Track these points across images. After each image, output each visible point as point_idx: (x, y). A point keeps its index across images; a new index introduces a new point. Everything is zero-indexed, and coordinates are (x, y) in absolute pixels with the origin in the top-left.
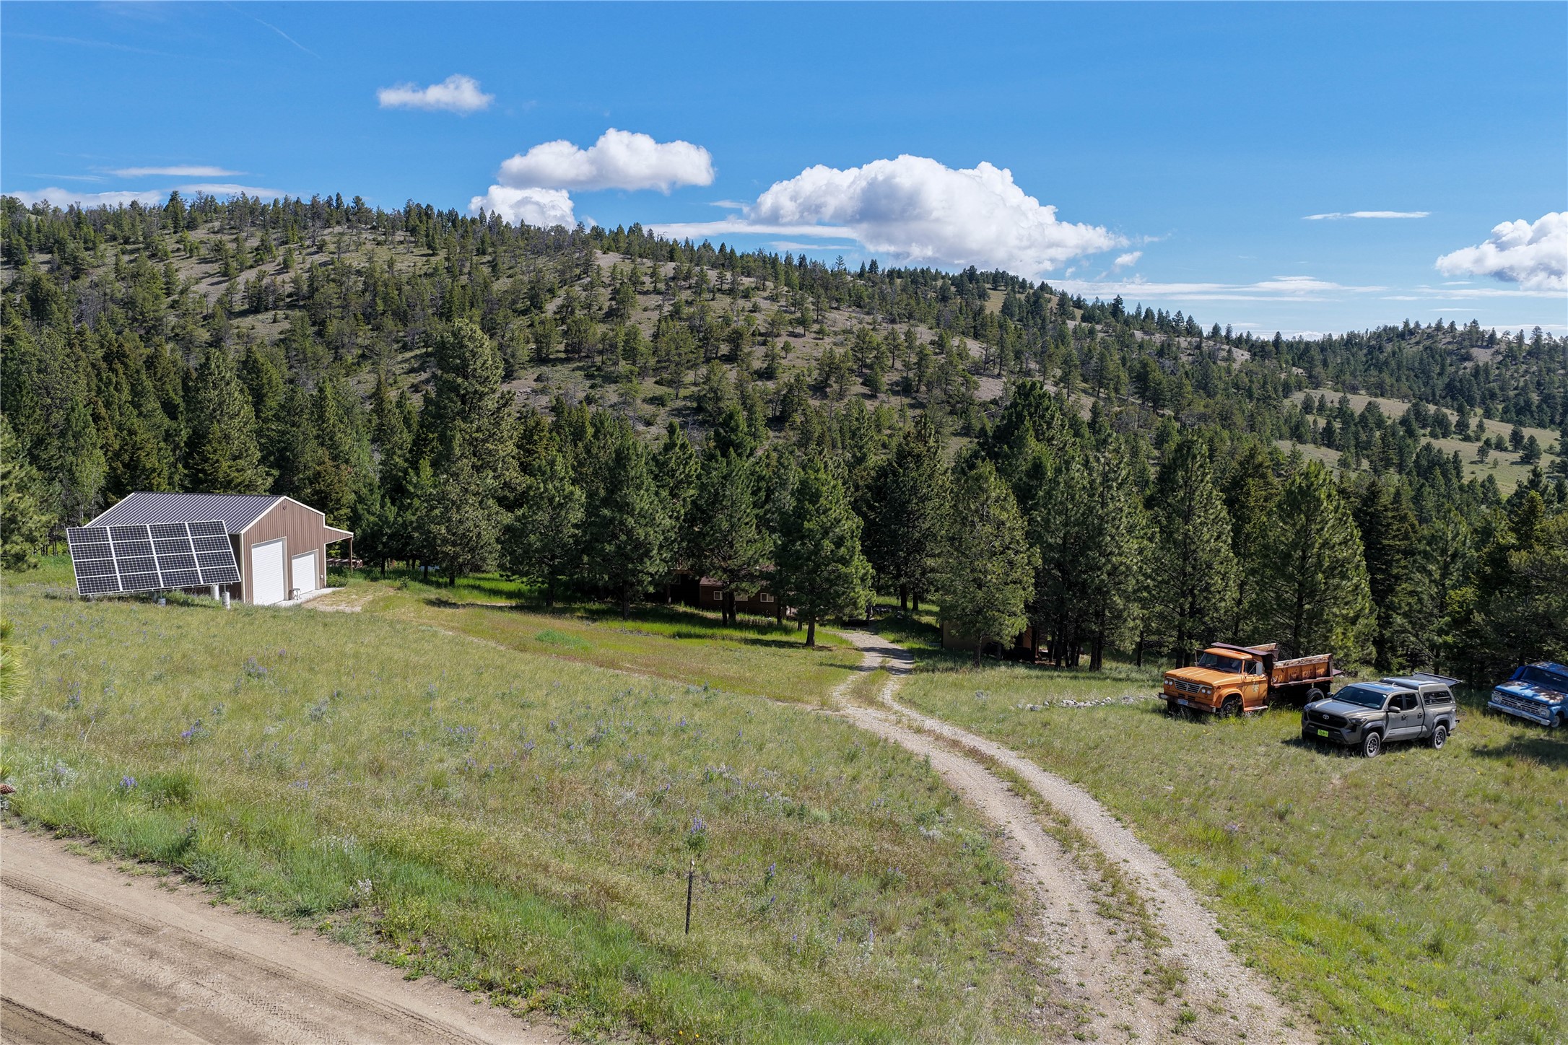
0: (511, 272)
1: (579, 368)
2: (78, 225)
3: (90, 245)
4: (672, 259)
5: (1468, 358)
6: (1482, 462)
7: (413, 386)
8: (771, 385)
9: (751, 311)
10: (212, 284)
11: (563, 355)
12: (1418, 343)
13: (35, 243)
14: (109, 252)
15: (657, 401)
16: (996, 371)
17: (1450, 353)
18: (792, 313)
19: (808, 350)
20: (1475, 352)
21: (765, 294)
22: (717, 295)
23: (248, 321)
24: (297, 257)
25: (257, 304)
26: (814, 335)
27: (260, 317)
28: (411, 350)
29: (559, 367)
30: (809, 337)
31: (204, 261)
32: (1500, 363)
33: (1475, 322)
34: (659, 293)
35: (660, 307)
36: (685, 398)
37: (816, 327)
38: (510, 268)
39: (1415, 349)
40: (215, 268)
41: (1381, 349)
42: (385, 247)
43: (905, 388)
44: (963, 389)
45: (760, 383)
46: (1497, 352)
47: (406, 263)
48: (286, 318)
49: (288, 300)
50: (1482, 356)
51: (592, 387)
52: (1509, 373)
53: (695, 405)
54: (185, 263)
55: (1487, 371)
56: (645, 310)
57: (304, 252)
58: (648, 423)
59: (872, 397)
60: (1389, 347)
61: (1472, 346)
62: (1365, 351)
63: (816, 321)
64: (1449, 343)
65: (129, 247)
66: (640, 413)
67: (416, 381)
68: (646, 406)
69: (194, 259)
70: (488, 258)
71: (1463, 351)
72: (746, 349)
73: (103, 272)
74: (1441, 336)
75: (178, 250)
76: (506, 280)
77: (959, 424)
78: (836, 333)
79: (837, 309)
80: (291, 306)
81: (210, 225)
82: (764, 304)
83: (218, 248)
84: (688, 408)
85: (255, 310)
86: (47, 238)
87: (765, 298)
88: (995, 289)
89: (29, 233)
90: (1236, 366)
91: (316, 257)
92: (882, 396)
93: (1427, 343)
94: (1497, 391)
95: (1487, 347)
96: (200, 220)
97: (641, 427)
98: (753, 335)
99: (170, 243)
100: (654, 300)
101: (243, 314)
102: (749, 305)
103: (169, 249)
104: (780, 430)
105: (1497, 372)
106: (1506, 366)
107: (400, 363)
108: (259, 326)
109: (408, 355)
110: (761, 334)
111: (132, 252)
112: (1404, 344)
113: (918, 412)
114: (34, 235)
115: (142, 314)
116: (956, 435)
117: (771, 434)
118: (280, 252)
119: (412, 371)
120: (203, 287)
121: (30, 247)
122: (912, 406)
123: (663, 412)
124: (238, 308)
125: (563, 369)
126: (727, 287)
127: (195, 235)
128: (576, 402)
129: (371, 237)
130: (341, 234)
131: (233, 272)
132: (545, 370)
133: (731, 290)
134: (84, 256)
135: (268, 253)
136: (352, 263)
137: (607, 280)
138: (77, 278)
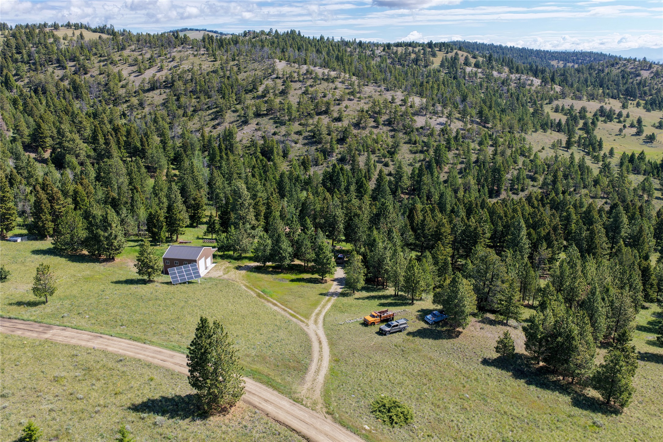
0: (245, 70)
1: (271, 119)
2: (82, 48)
3: (88, 58)
4: (305, 64)
5: (639, 75)
6: (620, 135)
7: (213, 126)
8: (339, 124)
9: (334, 89)
10: (135, 76)
11: (265, 112)
12: (619, 68)
13: (68, 57)
14: (95, 60)
15: (299, 133)
16: (424, 113)
17: (631, 73)
18: (350, 89)
19: (354, 106)
20: (642, 72)
21: (340, 80)
22: (322, 82)
23: (151, 94)
24: (165, 64)
25: (154, 86)
26: (357, 99)
27: (154, 92)
28: (211, 109)
29: (264, 118)
30: (355, 101)
31: (131, 65)
32: (652, 77)
33: (645, 58)
34: (300, 82)
35: (300, 88)
36: (309, 131)
37: (358, 95)
38: (245, 68)
39: (617, 71)
40: (135, 68)
41: (603, 71)
42: (197, 57)
43: (389, 123)
44: (410, 123)
45: (336, 123)
46: (652, 72)
47: (206, 66)
48: (165, 93)
49: (164, 84)
50: (645, 74)
51: (276, 127)
52: (655, 82)
53: (312, 134)
54: (124, 66)
55: (645, 81)
56: (295, 90)
57: (167, 61)
58: (296, 143)
59: (377, 127)
60: (606, 70)
61: (641, 70)
62: (596, 72)
63: (359, 92)
64: (632, 68)
65: (102, 59)
66: (294, 139)
67: (214, 124)
68: (295, 135)
69: (127, 64)
70: (236, 62)
71: (637, 72)
72: (332, 109)
73: (94, 72)
74: (629, 65)
75: (120, 60)
76: (244, 74)
77: (407, 138)
78: (366, 98)
79: (367, 85)
80: (166, 87)
81: (130, 47)
82: (340, 85)
83: (136, 60)
84: (310, 136)
85: (152, 89)
86: (72, 55)
87: (340, 82)
88: (440, 51)
89: (65, 54)
90: (533, 88)
91: (172, 63)
92: (380, 127)
93: (623, 68)
94: (647, 91)
95: (648, 70)
96: (127, 46)
97: (293, 145)
98: (334, 100)
99: (116, 57)
100: (298, 85)
101: (149, 91)
102: (333, 86)
103: (117, 59)
104: (342, 144)
105: (650, 81)
106: (654, 79)
107: (209, 115)
108: (155, 96)
109: (211, 111)
110: (338, 100)
111: (104, 61)
112: (613, 69)
113: (393, 133)
115: (113, 93)
116: (405, 143)
117: (339, 146)
118: (158, 62)
119: (212, 119)
120: (132, 78)
121: (67, 60)
122: (391, 131)
123: (301, 137)
124: (146, 88)
125: (266, 119)
126: (326, 77)
127: (126, 53)
128: (271, 134)
129: (192, 52)
130: (180, 51)
131: (142, 71)
132: (259, 120)
133: (327, 79)
134: (87, 63)
135: (154, 61)
136: (186, 66)
137: (281, 76)
138: (86, 74)
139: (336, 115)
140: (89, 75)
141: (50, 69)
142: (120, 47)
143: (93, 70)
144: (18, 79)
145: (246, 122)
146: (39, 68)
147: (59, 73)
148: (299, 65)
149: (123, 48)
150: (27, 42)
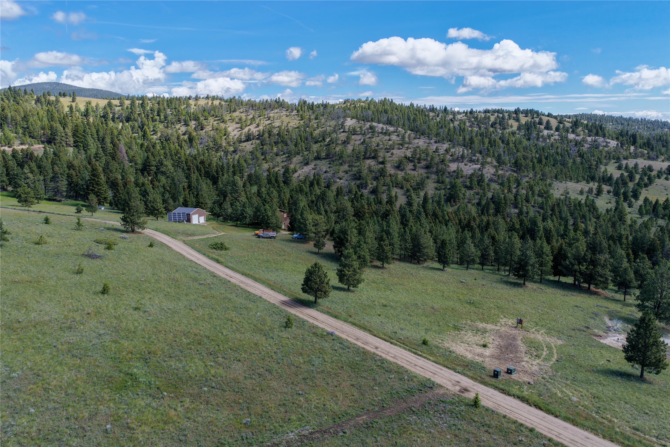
1: (327, 161)
2: (204, 111)
3: (206, 118)
7: (282, 167)
9: (388, 140)
11: (324, 157)
13: (192, 118)
14: (211, 120)
15: (346, 172)
16: (462, 161)
19: (400, 154)
21: (396, 134)
23: (245, 144)
24: (262, 122)
25: (249, 138)
26: (405, 149)
27: (248, 143)
30: (403, 150)
31: (237, 123)
34: (361, 135)
35: (360, 139)
36: (354, 171)
37: (407, 146)
40: (239, 125)
42: (289, 117)
43: (426, 167)
44: (445, 167)
45: (379, 166)
47: (293, 123)
48: (255, 143)
49: (256, 137)
51: (329, 167)
53: (356, 173)
54: (231, 124)
56: (355, 141)
57: (264, 120)
58: (341, 179)
59: (414, 170)
63: (408, 144)
66: (340, 176)
67: (283, 165)
68: (342, 174)
69: (234, 123)
70: (318, 121)
72: (380, 155)
73: (208, 128)
75: (230, 119)
77: (437, 179)
78: (413, 148)
79: (419, 138)
80: (257, 139)
81: (240, 110)
82: (394, 138)
83: (240, 119)
84: (354, 174)
85: (247, 140)
86: (195, 116)
87: (396, 136)
90: (606, 149)
91: (268, 121)
92: (418, 169)
96: (237, 109)
97: (338, 180)
98: (384, 149)
99: (227, 118)
100: (359, 137)
101: (244, 141)
102: (388, 138)
108: (248, 146)
109: (284, 156)
110: (387, 149)
111: (218, 120)
114: (192, 115)
115: (217, 143)
116: (434, 183)
118: (257, 121)
120: (235, 132)
121: (190, 120)
123: (346, 175)
124: (243, 140)
125: (323, 162)
126: (384, 131)
127: (235, 114)
128: (322, 172)
129: (285, 113)
130: (277, 113)
131: (244, 127)
132: (318, 162)
133: (385, 133)
134: (204, 122)
135: (255, 120)
136: (277, 124)
137: (347, 130)
138: (202, 130)
139: (381, 160)
140: (204, 131)
141: (178, 126)
142: (232, 110)
143: (208, 127)
144: (153, 134)
145: (307, 164)
146: (170, 125)
147: (183, 129)
148: (364, 123)
149: (235, 111)
150: (166, 107)
